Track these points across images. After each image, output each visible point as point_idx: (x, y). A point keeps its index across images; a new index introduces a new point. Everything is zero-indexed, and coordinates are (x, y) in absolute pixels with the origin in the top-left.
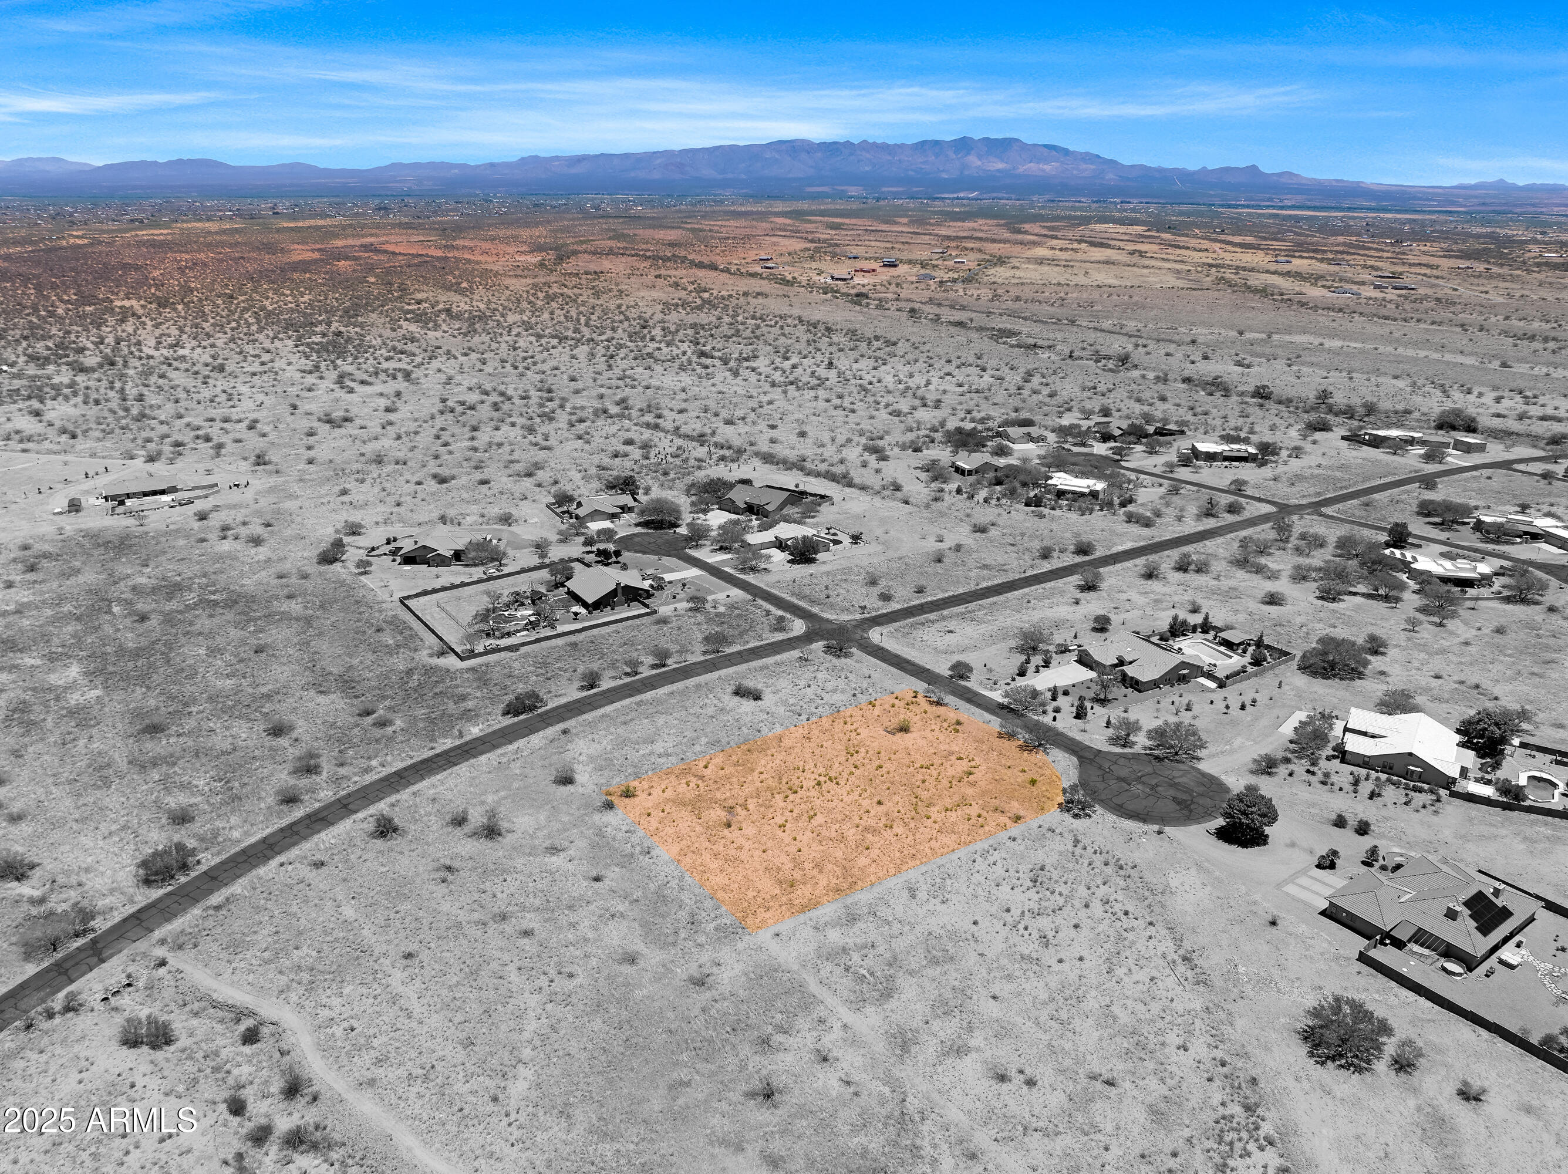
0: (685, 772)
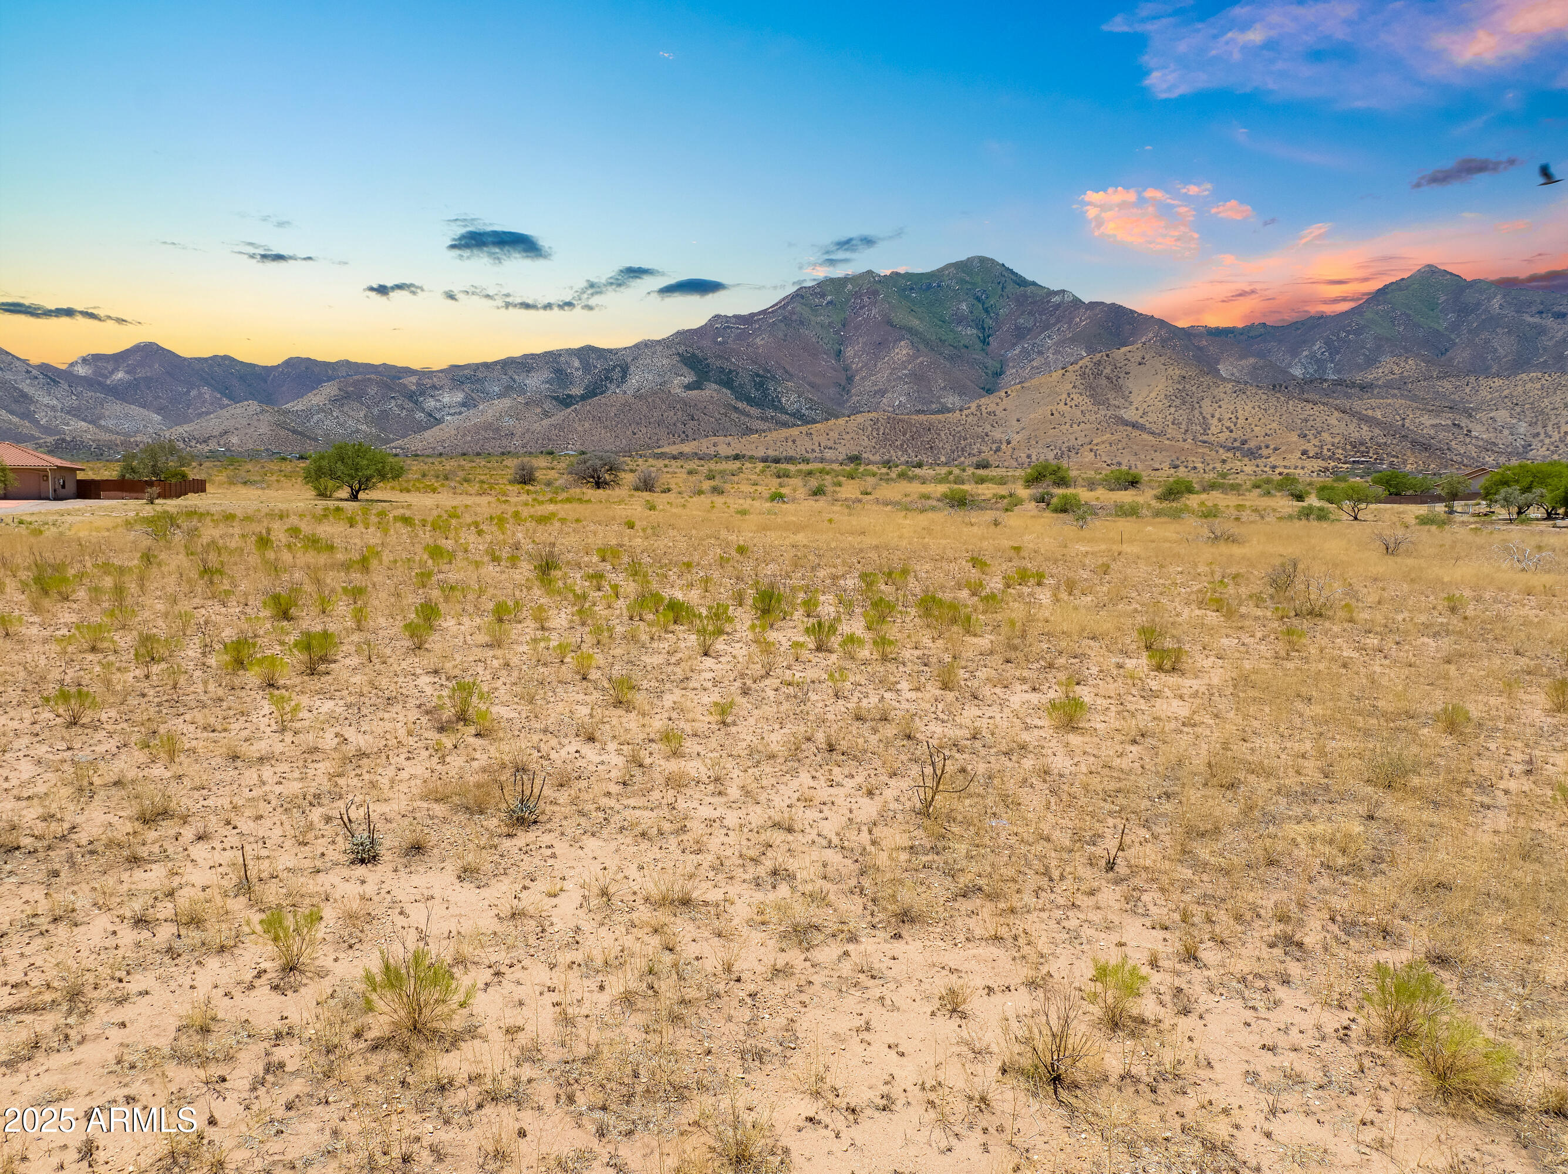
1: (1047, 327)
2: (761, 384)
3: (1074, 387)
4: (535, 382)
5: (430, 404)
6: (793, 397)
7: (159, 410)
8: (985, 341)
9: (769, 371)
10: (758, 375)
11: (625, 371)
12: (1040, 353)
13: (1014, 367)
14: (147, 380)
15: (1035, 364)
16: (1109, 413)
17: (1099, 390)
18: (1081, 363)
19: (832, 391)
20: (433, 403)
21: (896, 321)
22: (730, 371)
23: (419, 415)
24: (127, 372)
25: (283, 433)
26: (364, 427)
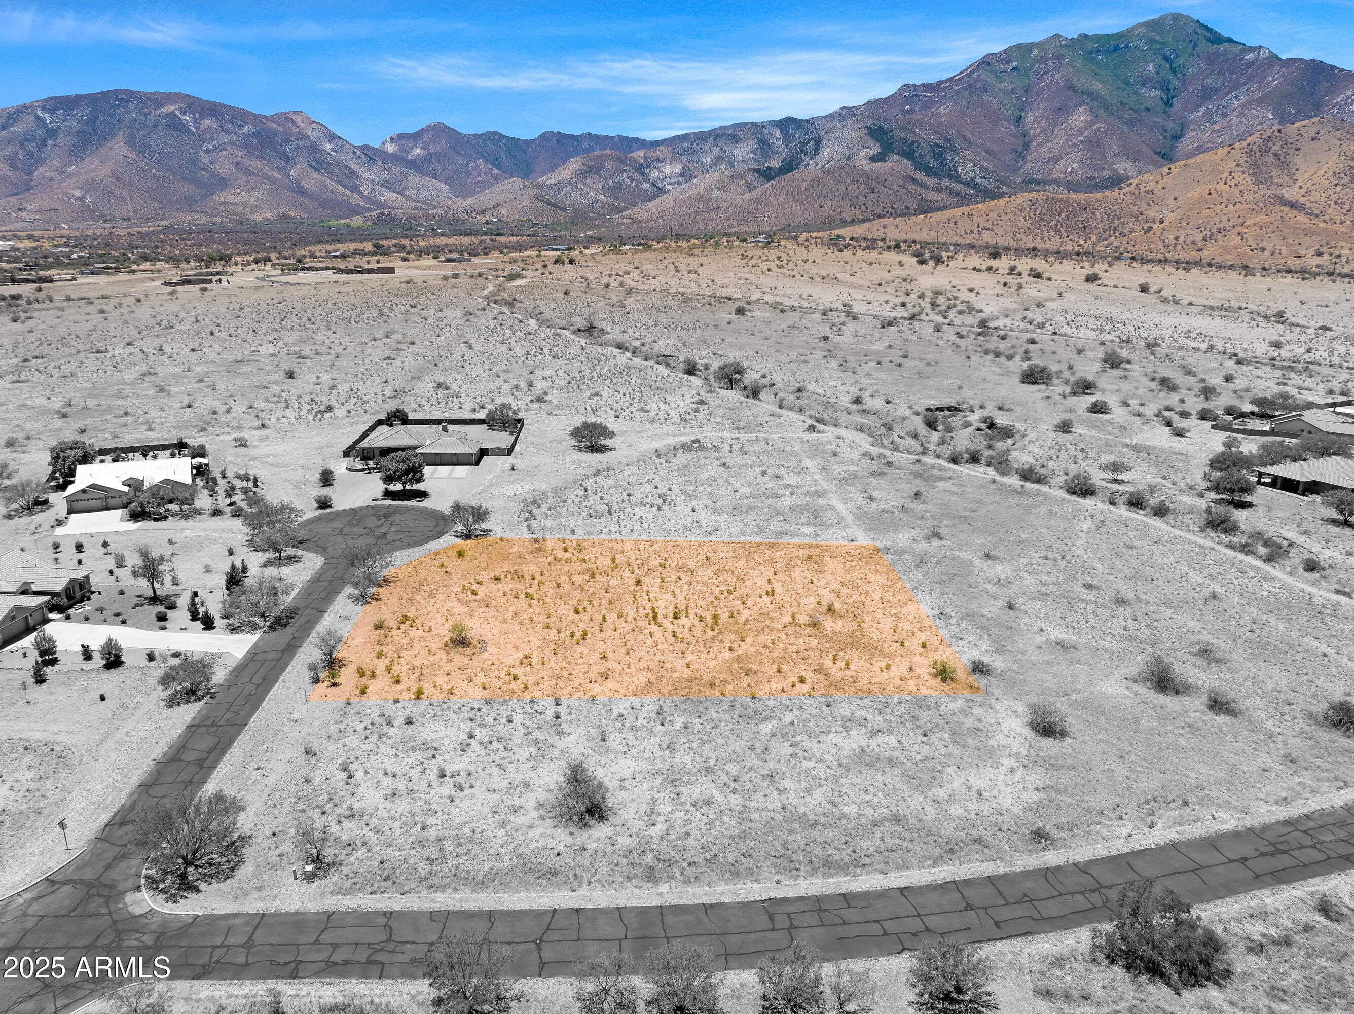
0: (836, 685)
1: (1236, 87)
2: (940, 154)
3: (1238, 165)
4: (742, 151)
5: (655, 175)
6: (969, 166)
7: (447, 180)
8: (1168, 103)
9: (949, 140)
10: (937, 146)
11: (818, 142)
12: (1224, 115)
13: (1194, 130)
14: (438, 155)
15: (1216, 127)
16: (1269, 192)
17: (1263, 168)
18: (1249, 140)
19: (1008, 158)
20: (657, 174)
21: (1078, 85)
22: (913, 143)
23: (646, 186)
24: (423, 148)
25: (540, 205)
26: (602, 197)
